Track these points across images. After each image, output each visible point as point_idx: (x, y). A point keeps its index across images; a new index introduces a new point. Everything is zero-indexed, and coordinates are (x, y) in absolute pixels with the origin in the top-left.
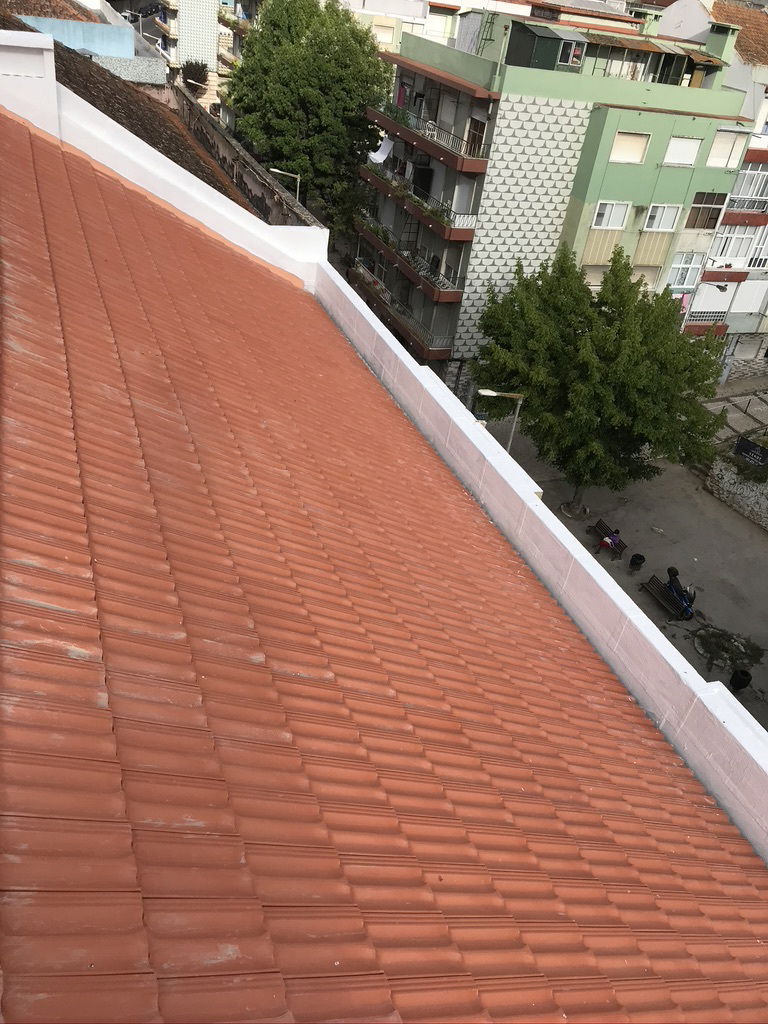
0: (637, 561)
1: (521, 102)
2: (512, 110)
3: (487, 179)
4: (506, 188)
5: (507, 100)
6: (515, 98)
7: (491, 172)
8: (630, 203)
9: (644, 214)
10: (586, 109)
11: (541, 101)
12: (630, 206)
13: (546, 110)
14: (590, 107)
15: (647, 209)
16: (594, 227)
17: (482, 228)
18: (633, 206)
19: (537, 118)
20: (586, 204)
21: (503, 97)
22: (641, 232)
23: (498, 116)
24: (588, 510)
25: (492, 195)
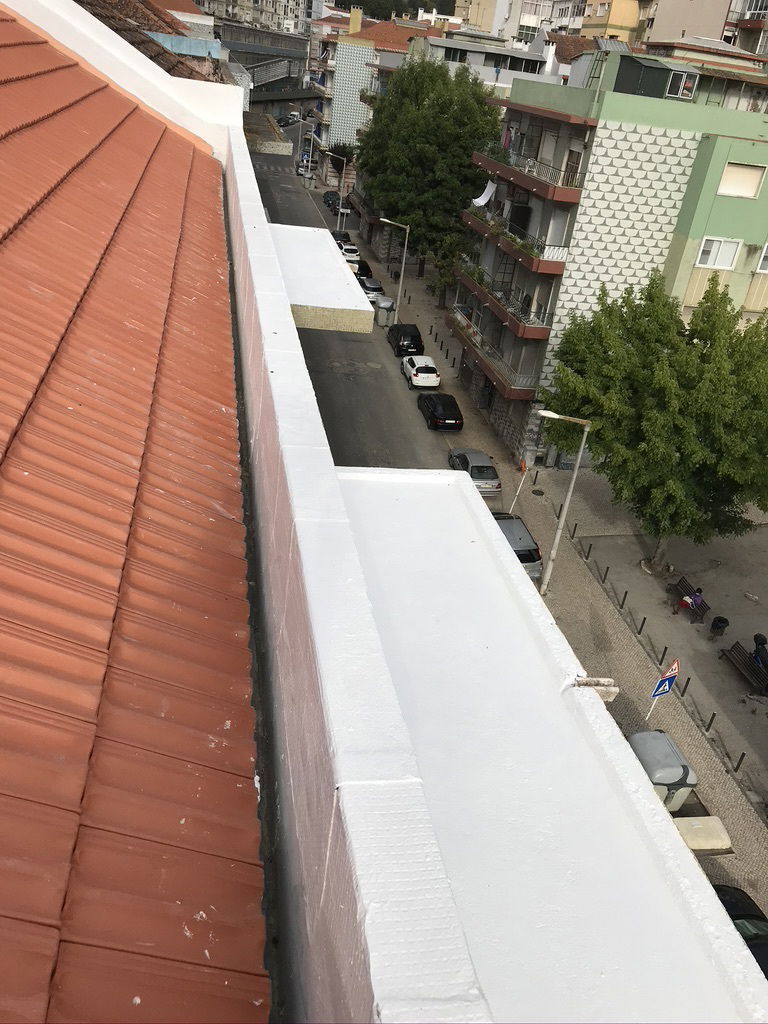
0: (719, 625)
1: (620, 129)
2: (610, 137)
3: (580, 210)
4: (601, 220)
5: (605, 127)
6: (613, 125)
7: (585, 202)
8: (742, 241)
9: (758, 255)
10: (693, 139)
11: (643, 129)
12: (740, 245)
13: (648, 139)
14: (699, 136)
15: (761, 248)
16: (698, 265)
17: (574, 261)
18: (745, 245)
19: (638, 147)
20: (690, 240)
21: (601, 124)
22: (753, 274)
23: (595, 144)
24: (672, 568)
25: (585, 227)
